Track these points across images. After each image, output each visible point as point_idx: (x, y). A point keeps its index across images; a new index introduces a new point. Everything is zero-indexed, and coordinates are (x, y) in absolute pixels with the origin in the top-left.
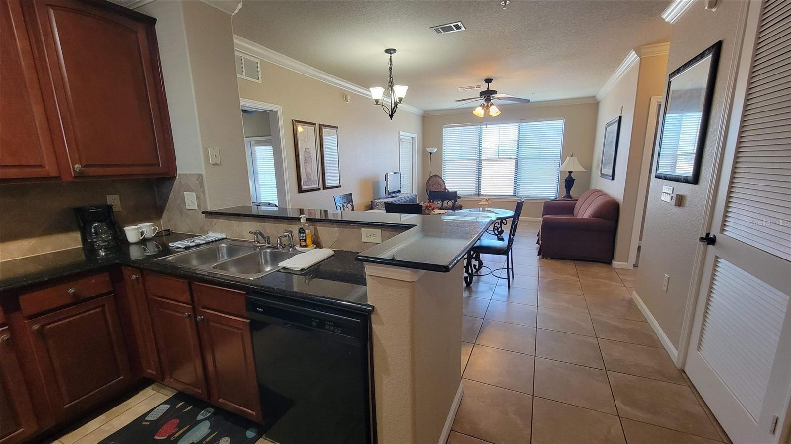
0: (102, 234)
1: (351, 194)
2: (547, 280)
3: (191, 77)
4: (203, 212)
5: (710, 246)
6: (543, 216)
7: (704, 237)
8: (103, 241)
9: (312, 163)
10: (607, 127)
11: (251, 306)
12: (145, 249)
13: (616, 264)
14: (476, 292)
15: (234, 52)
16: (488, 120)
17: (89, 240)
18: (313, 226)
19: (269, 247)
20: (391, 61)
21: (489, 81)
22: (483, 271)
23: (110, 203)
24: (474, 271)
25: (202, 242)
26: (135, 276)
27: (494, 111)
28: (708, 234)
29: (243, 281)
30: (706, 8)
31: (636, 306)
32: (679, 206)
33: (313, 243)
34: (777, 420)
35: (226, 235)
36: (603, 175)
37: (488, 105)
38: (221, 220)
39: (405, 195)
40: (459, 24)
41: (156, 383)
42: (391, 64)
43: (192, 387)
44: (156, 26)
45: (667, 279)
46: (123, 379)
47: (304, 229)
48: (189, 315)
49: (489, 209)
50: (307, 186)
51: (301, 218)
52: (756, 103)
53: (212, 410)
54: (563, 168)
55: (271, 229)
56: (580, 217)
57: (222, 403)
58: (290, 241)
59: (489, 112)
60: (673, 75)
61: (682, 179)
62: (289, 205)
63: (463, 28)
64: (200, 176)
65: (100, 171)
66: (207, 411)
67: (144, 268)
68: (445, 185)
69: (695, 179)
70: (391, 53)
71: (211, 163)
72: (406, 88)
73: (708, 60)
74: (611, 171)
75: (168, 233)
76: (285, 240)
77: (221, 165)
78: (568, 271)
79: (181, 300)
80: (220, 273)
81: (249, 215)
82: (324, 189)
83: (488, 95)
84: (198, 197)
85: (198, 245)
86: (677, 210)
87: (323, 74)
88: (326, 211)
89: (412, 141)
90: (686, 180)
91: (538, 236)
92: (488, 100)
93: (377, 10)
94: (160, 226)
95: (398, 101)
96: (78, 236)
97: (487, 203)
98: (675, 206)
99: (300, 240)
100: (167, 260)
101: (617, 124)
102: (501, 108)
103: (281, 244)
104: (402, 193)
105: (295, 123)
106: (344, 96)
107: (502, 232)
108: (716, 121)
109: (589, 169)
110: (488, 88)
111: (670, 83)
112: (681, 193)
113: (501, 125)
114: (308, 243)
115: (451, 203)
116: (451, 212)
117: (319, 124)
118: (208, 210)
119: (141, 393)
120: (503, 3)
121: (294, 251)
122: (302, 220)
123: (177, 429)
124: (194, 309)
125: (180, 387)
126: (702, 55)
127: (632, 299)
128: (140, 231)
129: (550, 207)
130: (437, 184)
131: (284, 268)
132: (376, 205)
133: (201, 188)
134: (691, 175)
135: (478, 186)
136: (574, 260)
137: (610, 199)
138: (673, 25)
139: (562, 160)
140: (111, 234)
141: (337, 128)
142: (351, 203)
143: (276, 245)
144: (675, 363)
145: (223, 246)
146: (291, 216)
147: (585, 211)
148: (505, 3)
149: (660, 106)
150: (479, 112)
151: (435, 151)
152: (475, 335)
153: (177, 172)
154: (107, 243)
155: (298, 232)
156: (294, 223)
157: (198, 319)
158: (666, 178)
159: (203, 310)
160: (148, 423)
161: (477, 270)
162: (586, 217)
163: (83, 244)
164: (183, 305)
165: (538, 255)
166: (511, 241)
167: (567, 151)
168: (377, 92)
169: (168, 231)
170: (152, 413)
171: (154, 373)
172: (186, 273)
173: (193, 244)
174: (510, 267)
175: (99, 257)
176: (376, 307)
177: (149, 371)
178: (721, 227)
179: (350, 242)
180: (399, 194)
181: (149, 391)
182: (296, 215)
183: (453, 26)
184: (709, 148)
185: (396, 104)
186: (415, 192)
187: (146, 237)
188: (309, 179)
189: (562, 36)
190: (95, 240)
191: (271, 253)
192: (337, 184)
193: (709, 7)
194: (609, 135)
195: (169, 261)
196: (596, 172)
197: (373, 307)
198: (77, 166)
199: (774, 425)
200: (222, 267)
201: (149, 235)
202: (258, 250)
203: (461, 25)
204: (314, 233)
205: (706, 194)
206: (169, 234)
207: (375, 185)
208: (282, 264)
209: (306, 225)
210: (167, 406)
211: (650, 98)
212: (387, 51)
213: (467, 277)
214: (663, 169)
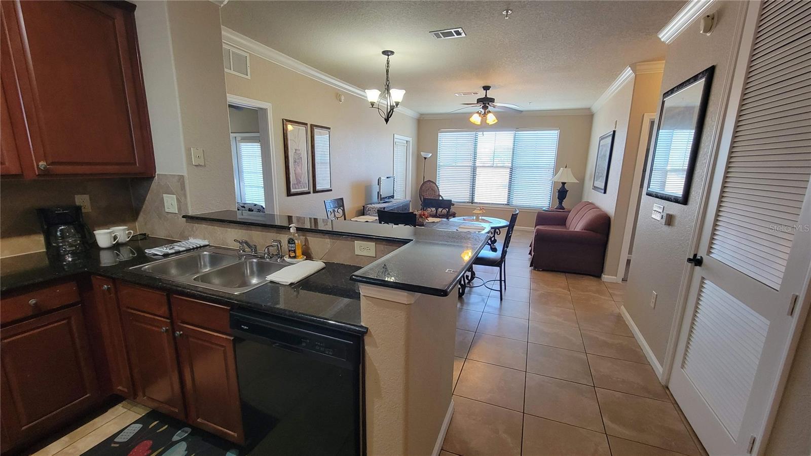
0: (69, 237)
1: (342, 199)
2: (538, 292)
3: (174, 70)
4: (184, 217)
5: (698, 267)
6: (535, 227)
7: (692, 257)
8: (71, 245)
9: (302, 164)
10: (601, 140)
11: (236, 324)
12: (118, 255)
13: (605, 277)
14: (468, 304)
15: (222, 45)
16: (484, 127)
17: (54, 244)
18: (303, 236)
19: (256, 257)
20: (388, 63)
21: (486, 88)
22: (476, 282)
23: (79, 204)
24: (467, 281)
25: (181, 249)
26: (106, 286)
27: (491, 119)
28: (695, 255)
29: (227, 296)
30: (701, 32)
31: (624, 321)
32: (669, 225)
33: (302, 254)
34: (754, 440)
35: (209, 242)
36: (595, 188)
37: (485, 113)
38: (204, 225)
39: (398, 201)
40: (460, 30)
41: (127, 400)
42: (388, 67)
43: (166, 406)
44: (135, 13)
45: (655, 296)
46: (89, 396)
47: (294, 238)
48: (167, 330)
49: (483, 218)
50: (296, 188)
51: (291, 227)
52: (745, 130)
53: (189, 430)
54: (556, 178)
55: (258, 237)
56: (571, 229)
57: (200, 423)
58: (279, 251)
59: (486, 120)
60: (666, 94)
61: (672, 198)
62: (277, 212)
63: (463, 35)
64: (181, 178)
65: (69, 169)
66: (183, 431)
67: (116, 276)
68: (439, 191)
69: (685, 200)
70: (388, 55)
71: (194, 164)
72: (404, 92)
73: (701, 82)
74: (603, 184)
75: (144, 237)
76: (273, 250)
77: (205, 166)
78: (559, 283)
79: (157, 314)
80: (201, 285)
81: (234, 221)
82: (314, 193)
83: (486, 102)
84: (178, 201)
85: (178, 253)
86: (666, 228)
87: (317, 72)
88: (316, 220)
89: (406, 145)
90: (676, 200)
91: (530, 246)
92: (485, 107)
93: (376, 11)
94: (135, 230)
95: (395, 105)
96: (41, 239)
97: (481, 212)
98: (665, 225)
99: (289, 251)
100: (142, 269)
101: (610, 138)
102: (498, 115)
103: (269, 254)
104: (395, 198)
105: (285, 122)
106: (338, 95)
107: (495, 241)
108: (707, 144)
109: (582, 181)
110: (486, 95)
111: (663, 102)
112: (671, 213)
113: (497, 133)
114: (297, 255)
115: (445, 211)
116: (446, 221)
117: (311, 125)
118: (190, 214)
119: (110, 411)
120: (505, 12)
121: (282, 262)
122: (292, 230)
123: (150, 451)
124: (172, 323)
125: (155, 405)
126: (695, 78)
127: (620, 313)
128: (113, 235)
129: (542, 218)
130: (430, 189)
131: (272, 282)
132: (368, 210)
133: (182, 190)
134: (681, 196)
135: (473, 194)
136: (565, 272)
137: (602, 213)
138: (668, 45)
139: (556, 171)
140: (79, 237)
141: (329, 128)
142: (342, 208)
143: (263, 255)
144: (660, 380)
145: (206, 254)
146: (279, 224)
147: (577, 224)
148: (507, 12)
149: (652, 123)
150: (476, 119)
151: (430, 156)
152: (466, 350)
153: (155, 172)
154: (74, 248)
155: (287, 242)
156: (283, 232)
157: (176, 335)
158: (657, 196)
159: (182, 325)
160: (118, 445)
161: (470, 281)
162: (578, 230)
163: (47, 248)
164: (159, 318)
165: (530, 266)
166: (504, 253)
167: (561, 162)
168: (373, 95)
169: (145, 234)
170: (121, 434)
171: (126, 390)
172: (165, 285)
173: (172, 251)
174: (503, 279)
175: (65, 263)
176: (369, 328)
177: (120, 388)
178: (708, 249)
179: (342, 254)
180: (392, 200)
181: (119, 409)
182: (285, 224)
183: (453, 32)
184: (699, 170)
185: (392, 108)
186: (408, 198)
187: (119, 241)
188: (299, 182)
189: (562, 49)
190: (61, 244)
191: (258, 264)
192: (328, 187)
193: (704, 32)
194: (602, 149)
195: (145, 271)
196: (588, 185)
197: (367, 329)
198: (42, 164)
199: (751, 445)
200: (205, 278)
201: (123, 239)
202: (243, 259)
203: (462, 31)
204: (304, 244)
205: (695, 216)
206: (145, 239)
207: (367, 189)
208: (270, 277)
209: (296, 235)
210: (139, 426)
211: (644, 115)
212: (385, 53)
213: (459, 288)
214: (655, 188)
